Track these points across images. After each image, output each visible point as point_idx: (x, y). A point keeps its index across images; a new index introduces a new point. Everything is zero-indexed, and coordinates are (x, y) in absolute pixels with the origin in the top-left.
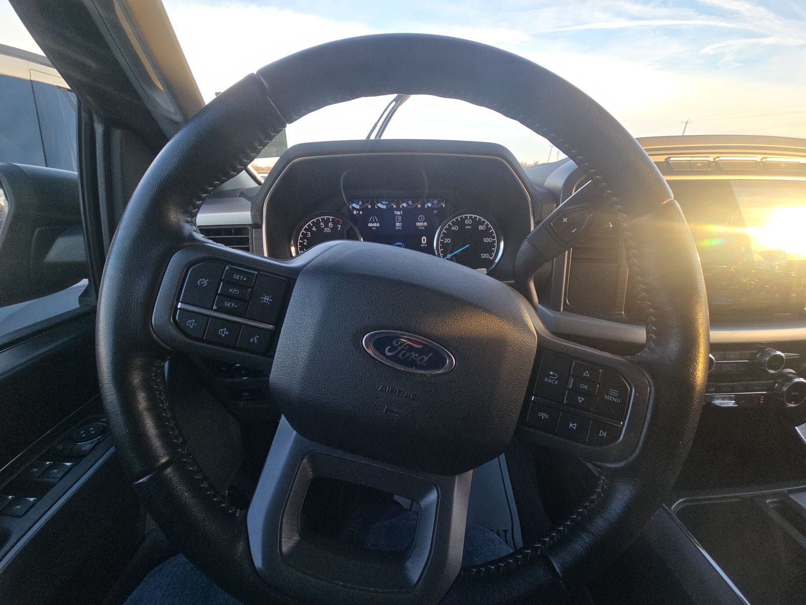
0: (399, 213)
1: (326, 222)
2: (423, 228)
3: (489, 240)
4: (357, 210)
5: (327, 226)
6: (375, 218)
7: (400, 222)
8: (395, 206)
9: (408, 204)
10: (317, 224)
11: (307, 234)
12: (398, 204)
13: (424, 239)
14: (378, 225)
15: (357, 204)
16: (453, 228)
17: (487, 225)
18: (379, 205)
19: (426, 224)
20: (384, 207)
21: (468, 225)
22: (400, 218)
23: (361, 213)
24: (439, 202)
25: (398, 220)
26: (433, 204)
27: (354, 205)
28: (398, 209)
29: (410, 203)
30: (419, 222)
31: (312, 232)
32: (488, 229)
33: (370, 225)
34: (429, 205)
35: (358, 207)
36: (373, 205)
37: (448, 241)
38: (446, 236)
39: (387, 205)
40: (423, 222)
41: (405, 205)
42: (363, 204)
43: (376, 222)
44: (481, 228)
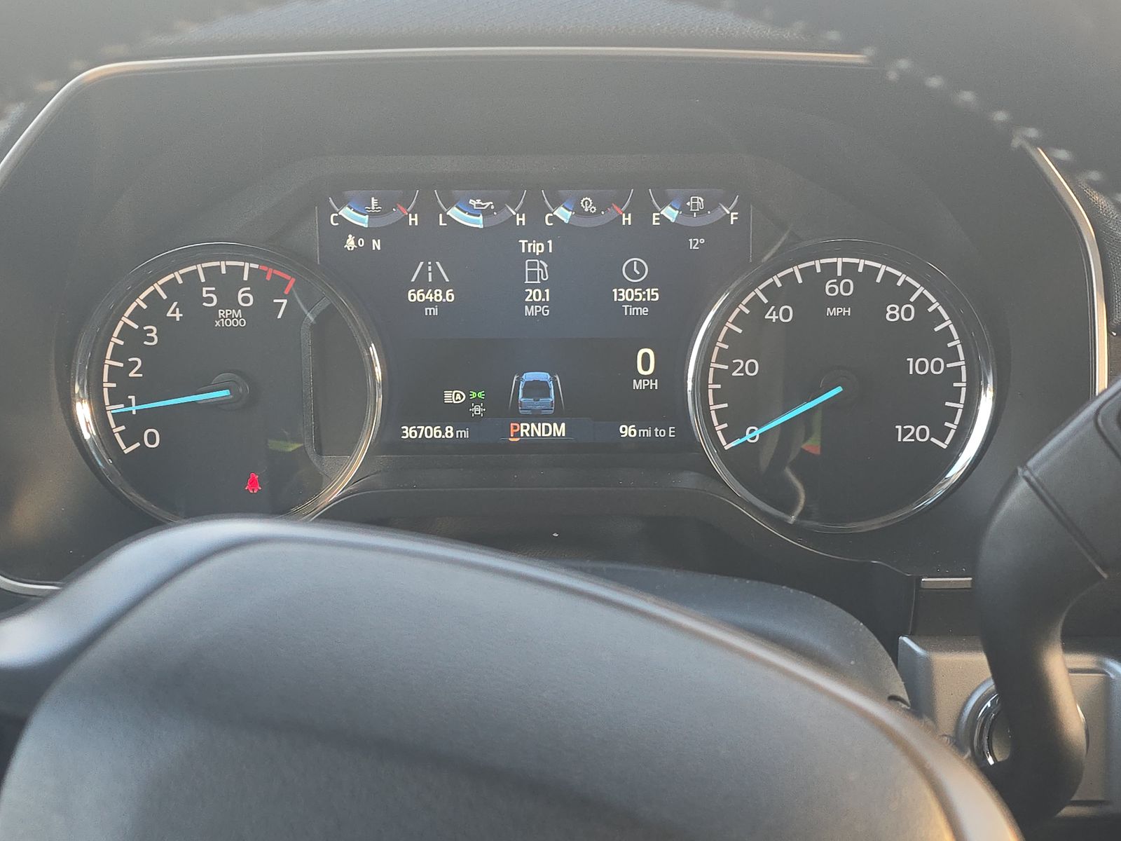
0: (537, 248)
1: (227, 285)
2: (644, 311)
3: (930, 366)
4: (357, 231)
5: (228, 301)
6: (435, 269)
7: (542, 286)
8: (521, 220)
9: (578, 211)
10: (187, 293)
11: (143, 335)
12: (536, 211)
13: (646, 356)
14: (450, 296)
15: (361, 208)
16: (772, 316)
17: (923, 302)
18: (454, 213)
19: (653, 294)
20: (478, 222)
21: (839, 301)
22: (543, 270)
23: (377, 245)
24: (711, 205)
25: (533, 276)
26: (685, 210)
27: (347, 213)
28: (535, 231)
29: (588, 205)
30: (627, 285)
31: (166, 326)
32: (926, 319)
33: (414, 296)
34: (670, 213)
35: (363, 221)
36: (429, 211)
37: (747, 367)
38: (738, 347)
39: (486, 213)
40: (644, 286)
41: (563, 214)
42: (386, 207)
43: (438, 283)
44: (894, 313)
